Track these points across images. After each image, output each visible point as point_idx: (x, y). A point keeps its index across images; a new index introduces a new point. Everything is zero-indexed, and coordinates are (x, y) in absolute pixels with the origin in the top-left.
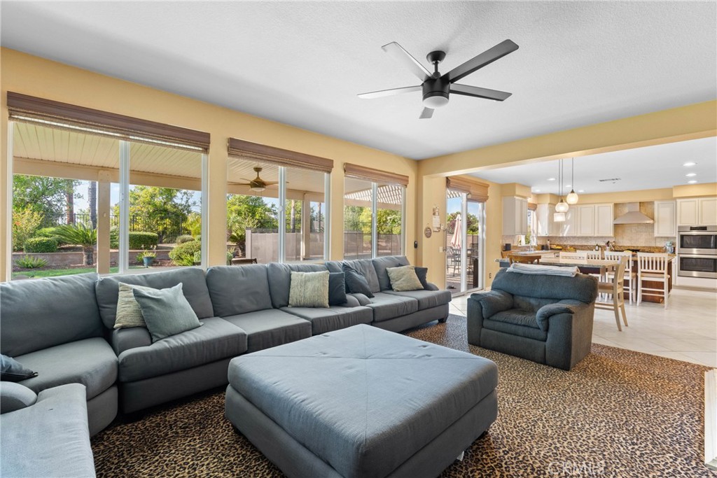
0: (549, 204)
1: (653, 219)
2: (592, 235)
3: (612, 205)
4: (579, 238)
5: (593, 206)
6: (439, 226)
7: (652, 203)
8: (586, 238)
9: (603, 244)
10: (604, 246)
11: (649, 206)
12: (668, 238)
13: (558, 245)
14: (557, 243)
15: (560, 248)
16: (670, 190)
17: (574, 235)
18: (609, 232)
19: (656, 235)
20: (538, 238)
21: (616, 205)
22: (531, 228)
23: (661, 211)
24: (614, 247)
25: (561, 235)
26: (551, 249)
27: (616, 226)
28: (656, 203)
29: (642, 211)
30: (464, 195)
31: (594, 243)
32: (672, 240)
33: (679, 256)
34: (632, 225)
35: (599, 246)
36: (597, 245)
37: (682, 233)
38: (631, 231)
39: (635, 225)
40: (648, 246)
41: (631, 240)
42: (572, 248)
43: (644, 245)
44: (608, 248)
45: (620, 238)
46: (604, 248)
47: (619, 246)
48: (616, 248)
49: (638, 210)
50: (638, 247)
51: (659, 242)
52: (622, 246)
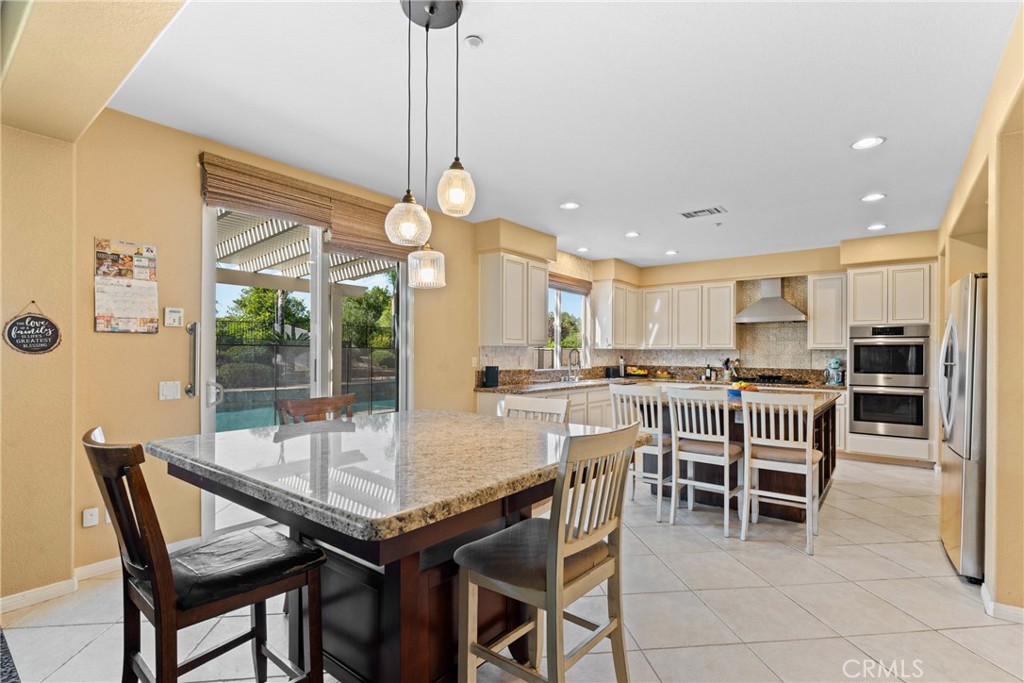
0: (615, 280)
1: (806, 314)
2: (699, 347)
3: (732, 284)
4: (677, 352)
5: (698, 286)
6: (156, 315)
7: (802, 279)
8: (690, 352)
9: (719, 365)
10: (721, 370)
11: (800, 287)
12: (832, 351)
13: (641, 368)
14: (641, 363)
15: (642, 372)
16: (836, 251)
17: (668, 347)
18: (730, 342)
19: (811, 345)
20: (597, 352)
21: (741, 284)
22: (583, 332)
23: (819, 295)
24: (736, 369)
25: (643, 347)
26: (627, 375)
27: (741, 327)
28: (811, 279)
29: (786, 296)
30: (316, 231)
31: (701, 363)
32: (840, 356)
33: (851, 390)
34: (770, 325)
35: (711, 369)
36: (708, 367)
37: (856, 341)
38: (768, 337)
39: (774, 325)
40: (798, 368)
41: (767, 357)
42: (665, 373)
43: (790, 367)
44: (727, 372)
45: (748, 353)
46: (721, 372)
47: (746, 369)
48: (743, 373)
49: (779, 294)
50: (780, 370)
51: (817, 360)
52: (751, 369)
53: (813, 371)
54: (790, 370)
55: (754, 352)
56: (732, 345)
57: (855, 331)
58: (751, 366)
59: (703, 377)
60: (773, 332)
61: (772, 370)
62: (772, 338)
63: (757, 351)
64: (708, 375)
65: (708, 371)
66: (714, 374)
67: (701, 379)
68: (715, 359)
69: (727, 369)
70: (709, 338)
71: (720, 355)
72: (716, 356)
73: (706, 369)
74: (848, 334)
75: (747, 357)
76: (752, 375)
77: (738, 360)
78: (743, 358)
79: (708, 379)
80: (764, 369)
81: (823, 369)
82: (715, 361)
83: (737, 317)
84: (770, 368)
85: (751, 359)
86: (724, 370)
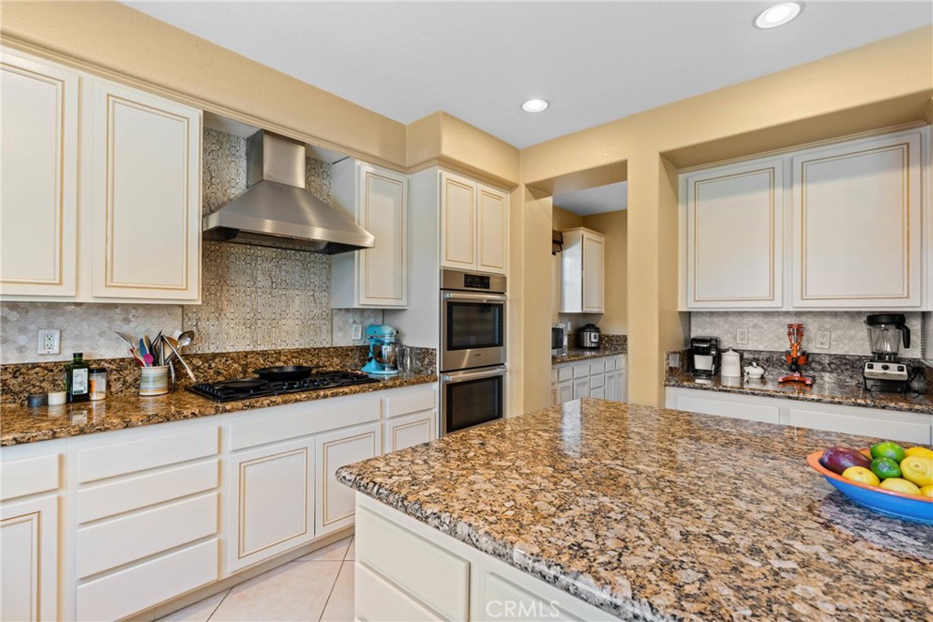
18: (180, 282)
31: (54, 348)
33: (442, 382)
35: (94, 368)
36: (79, 362)
37: (452, 295)
38: (255, 279)
40: (312, 346)
41: (250, 324)
43: (297, 346)
44: (151, 372)
45: (203, 315)
46: (122, 373)
47: (201, 357)
48: (195, 369)
49: (301, 183)
50: (279, 353)
51: (340, 329)
52: (214, 356)
53: (336, 348)
55: (220, 311)
56: (193, 295)
57: (447, 274)
58: (213, 350)
59: (57, 399)
61: (264, 354)
62: (263, 281)
63: (229, 310)
64: (79, 386)
65: (80, 374)
66: (99, 383)
67: (45, 403)
68: (102, 334)
69: (156, 363)
70: (109, 264)
71: (127, 321)
72: (104, 325)
73: (68, 369)
74: (436, 284)
75: (202, 324)
76: (218, 373)
77: (191, 334)
78: (208, 326)
79: (78, 401)
80: (246, 354)
81: (351, 344)
82: (102, 341)
83: (205, 216)
84: (260, 348)
85: (212, 330)
86: (139, 364)
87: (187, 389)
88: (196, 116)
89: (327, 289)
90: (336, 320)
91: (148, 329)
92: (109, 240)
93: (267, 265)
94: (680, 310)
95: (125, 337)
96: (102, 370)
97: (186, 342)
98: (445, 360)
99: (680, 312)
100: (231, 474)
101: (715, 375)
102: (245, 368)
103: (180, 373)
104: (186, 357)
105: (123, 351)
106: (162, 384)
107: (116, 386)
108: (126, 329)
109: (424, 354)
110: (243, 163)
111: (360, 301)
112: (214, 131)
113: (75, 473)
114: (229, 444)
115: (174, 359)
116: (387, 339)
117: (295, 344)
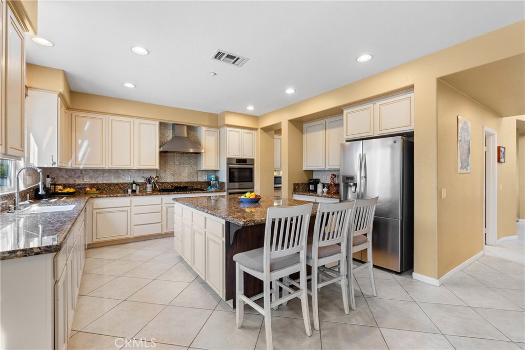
10: (143, 184)
18: (154, 164)
23: (207, 139)
27: (162, 154)
29: (190, 137)
33: (228, 192)
34: (176, 154)
35: (137, 184)
36: (134, 183)
37: (230, 166)
38: (174, 162)
39: (178, 155)
40: (191, 181)
41: (174, 174)
42: (94, 190)
43: (187, 181)
44: (149, 186)
45: (161, 172)
46: (142, 186)
47: (161, 183)
48: (159, 186)
49: (186, 135)
50: (181, 182)
51: (200, 176)
52: (164, 183)
53: (199, 182)
54: (187, 183)
55: (165, 171)
56: (157, 167)
57: (229, 161)
58: (164, 181)
59: (130, 191)
60: (177, 158)
61: (177, 183)
62: (177, 163)
63: (168, 171)
64: (134, 188)
65: (134, 185)
66: (138, 188)
67: (127, 191)
68: (139, 176)
69: (150, 184)
70: (139, 161)
71: (144, 173)
72: (139, 174)
73: (132, 184)
74: (225, 162)
75: (161, 174)
76: (165, 187)
77: (157, 177)
78: (163, 175)
79: (134, 191)
80: (172, 183)
81: (204, 181)
82: (139, 178)
83: (160, 147)
84: (176, 181)
85: (164, 176)
86: (146, 184)
87: (157, 191)
88: (157, 123)
89: (196, 164)
90: (199, 174)
91: (148, 175)
92: (139, 155)
93: (178, 158)
94: (304, 169)
95: (143, 177)
96: (138, 185)
97: (157, 179)
98: (228, 185)
99: (304, 171)
100: (164, 209)
101: (315, 191)
102: (172, 186)
103: (156, 187)
104: (157, 183)
105: (143, 181)
106: (151, 189)
107: (142, 189)
108: (144, 175)
109: (223, 183)
110: (171, 131)
111: (203, 167)
112: (163, 125)
113: (133, 204)
114: (164, 202)
115: (154, 182)
116: (213, 179)
117: (186, 180)
